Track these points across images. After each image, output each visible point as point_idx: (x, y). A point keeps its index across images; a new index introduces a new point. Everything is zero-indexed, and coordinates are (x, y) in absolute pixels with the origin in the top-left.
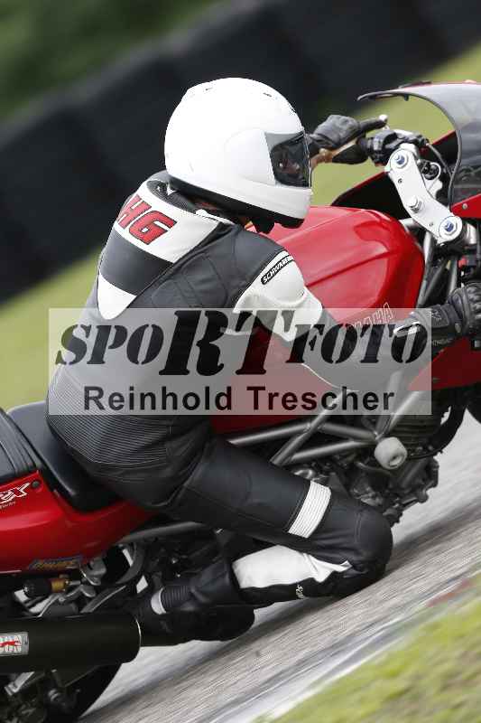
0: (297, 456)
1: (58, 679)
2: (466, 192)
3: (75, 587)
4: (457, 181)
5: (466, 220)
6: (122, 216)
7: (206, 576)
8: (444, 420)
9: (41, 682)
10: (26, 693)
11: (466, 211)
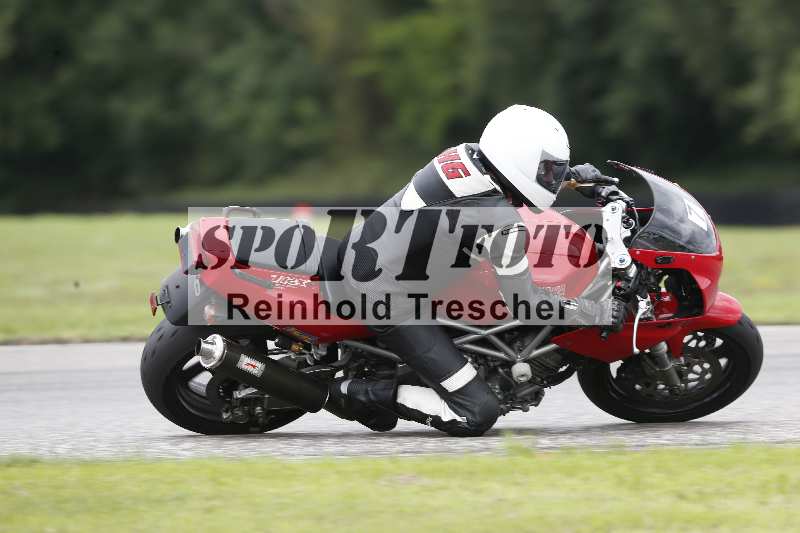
0: (468, 346)
1: (266, 402)
2: (642, 245)
3: (304, 354)
4: (639, 237)
5: (634, 261)
6: (441, 156)
7: (382, 384)
8: (561, 370)
9: (256, 399)
10: (244, 401)
11: (637, 255)
